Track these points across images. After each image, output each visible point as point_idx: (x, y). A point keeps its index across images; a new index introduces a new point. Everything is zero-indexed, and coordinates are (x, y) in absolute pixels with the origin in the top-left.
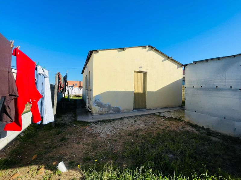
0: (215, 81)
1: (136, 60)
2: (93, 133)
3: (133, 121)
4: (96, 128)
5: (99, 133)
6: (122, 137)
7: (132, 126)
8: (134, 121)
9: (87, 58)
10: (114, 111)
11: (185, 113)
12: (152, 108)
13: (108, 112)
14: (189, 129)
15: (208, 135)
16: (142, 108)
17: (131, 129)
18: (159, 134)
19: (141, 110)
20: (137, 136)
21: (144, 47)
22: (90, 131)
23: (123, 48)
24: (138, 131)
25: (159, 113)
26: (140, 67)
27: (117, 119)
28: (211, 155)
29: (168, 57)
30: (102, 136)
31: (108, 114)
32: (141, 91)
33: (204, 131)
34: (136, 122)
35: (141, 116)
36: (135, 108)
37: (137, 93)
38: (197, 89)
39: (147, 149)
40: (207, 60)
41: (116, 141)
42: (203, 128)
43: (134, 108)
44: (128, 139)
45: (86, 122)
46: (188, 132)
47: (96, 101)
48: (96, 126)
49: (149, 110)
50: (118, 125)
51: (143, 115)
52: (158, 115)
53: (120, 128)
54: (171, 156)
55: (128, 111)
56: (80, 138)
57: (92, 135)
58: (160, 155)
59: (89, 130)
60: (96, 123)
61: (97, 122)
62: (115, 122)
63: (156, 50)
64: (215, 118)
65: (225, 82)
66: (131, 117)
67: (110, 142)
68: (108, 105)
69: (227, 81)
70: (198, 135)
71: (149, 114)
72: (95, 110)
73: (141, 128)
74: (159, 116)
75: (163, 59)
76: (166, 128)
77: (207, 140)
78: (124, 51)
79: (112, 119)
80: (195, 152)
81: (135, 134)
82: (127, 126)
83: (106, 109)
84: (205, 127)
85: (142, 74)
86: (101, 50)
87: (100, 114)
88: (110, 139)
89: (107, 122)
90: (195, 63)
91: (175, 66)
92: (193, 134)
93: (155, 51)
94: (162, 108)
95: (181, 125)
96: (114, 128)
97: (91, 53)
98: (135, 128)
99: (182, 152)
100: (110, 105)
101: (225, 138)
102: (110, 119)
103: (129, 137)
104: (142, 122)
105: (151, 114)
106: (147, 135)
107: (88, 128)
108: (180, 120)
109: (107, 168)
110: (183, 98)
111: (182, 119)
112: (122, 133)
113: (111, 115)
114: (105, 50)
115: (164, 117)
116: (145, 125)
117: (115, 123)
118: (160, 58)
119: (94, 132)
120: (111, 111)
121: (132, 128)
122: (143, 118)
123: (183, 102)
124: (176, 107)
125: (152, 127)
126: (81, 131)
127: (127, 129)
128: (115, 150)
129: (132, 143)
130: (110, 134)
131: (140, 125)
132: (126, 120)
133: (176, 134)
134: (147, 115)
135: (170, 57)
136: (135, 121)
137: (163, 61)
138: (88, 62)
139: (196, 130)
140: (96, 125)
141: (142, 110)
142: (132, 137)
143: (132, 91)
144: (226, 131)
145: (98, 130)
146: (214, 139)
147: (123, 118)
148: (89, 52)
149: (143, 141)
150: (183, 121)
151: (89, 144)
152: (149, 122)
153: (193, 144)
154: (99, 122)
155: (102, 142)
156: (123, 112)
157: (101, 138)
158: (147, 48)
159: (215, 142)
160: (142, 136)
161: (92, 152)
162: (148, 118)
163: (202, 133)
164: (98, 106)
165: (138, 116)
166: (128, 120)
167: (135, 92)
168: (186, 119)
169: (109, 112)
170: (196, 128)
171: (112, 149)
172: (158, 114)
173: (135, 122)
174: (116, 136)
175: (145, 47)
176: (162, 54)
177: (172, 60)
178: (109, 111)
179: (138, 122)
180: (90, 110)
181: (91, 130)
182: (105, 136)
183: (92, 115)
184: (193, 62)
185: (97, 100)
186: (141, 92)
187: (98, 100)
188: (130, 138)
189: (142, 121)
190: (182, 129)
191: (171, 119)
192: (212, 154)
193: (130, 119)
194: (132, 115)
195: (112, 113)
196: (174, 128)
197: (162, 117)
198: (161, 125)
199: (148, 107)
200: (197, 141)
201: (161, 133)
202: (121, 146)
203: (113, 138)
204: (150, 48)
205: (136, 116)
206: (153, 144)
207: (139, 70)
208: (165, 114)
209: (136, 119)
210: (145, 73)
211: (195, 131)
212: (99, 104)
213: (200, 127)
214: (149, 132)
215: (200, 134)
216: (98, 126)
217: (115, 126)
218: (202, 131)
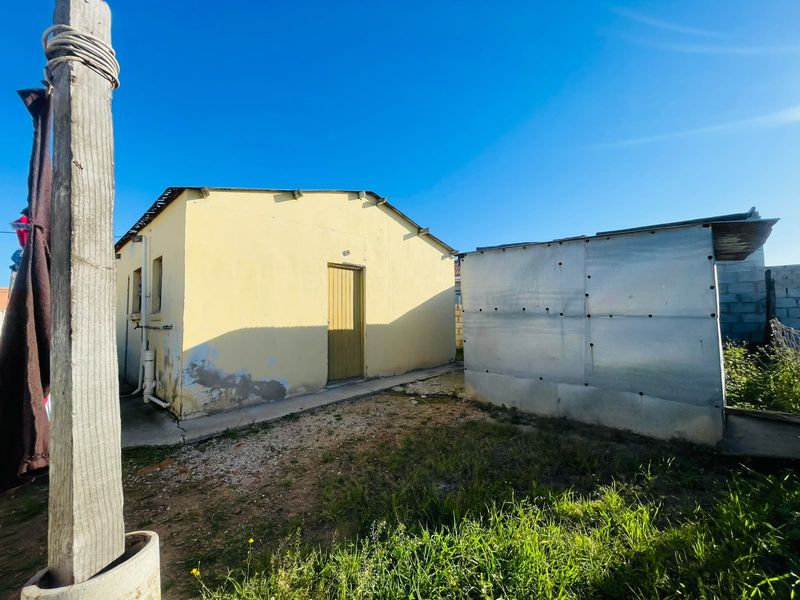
0: (521, 296)
1: (333, 230)
2: (198, 482)
3: (331, 418)
4: (204, 461)
5: (223, 476)
6: (305, 471)
7: (331, 433)
8: (333, 419)
9: (152, 208)
10: (264, 397)
11: (466, 378)
12: (381, 375)
13: (239, 401)
14: (477, 415)
15: (513, 423)
16: (353, 378)
17: (328, 443)
18: (408, 442)
19: (349, 385)
20: (351, 459)
21: (355, 195)
22: (184, 477)
23: (293, 192)
24: (349, 443)
25: (401, 385)
26: (346, 253)
27: (277, 421)
28: (520, 464)
29: (420, 229)
30: (234, 481)
31: (240, 408)
32: (349, 325)
33: (506, 415)
34: (341, 419)
35: (353, 400)
36: (331, 378)
37: (338, 331)
38: (488, 315)
39: (384, 485)
40: (503, 248)
41: (288, 485)
42: (503, 409)
43: (328, 381)
44: (324, 474)
45: (159, 448)
46: (473, 423)
47: (195, 366)
48: (204, 456)
49: (373, 382)
50: (282, 437)
51: (357, 398)
52: (400, 393)
53: (292, 447)
54: (442, 486)
55: (311, 391)
56: (145, 507)
57: (195, 487)
58: (419, 492)
59: (177, 475)
60: (203, 443)
61: (206, 441)
62: (273, 430)
63: (388, 206)
64: (524, 382)
65: (538, 299)
66: (323, 408)
67: (267, 495)
68: (243, 377)
69: (540, 296)
70: (494, 428)
71: (374, 394)
72: (189, 399)
73: (359, 434)
74: (404, 394)
75: (408, 232)
76: (424, 423)
77: (513, 434)
78: (295, 199)
79: (259, 424)
80: (491, 466)
81: (344, 454)
82: (315, 437)
83: (234, 391)
84: (508, 407)
85: (352, 272)
86: (216, 190)
87: (211, 413)
88: (267, 486)
89: (243, 436)
90: (481, 251)
91: (436, 253)
92: (486, 425)
93: (385, 208)
94: (408, 372)
95: (459, 408)
96: (273, 449)
97: (174, 194)
98: (340, 438)
99: (466, 472)
100: (250, 376)
101: (543, 422)
102: (252, 425)
103: (328, 465)
104: (359, 419)
105: (381, 390)
106: (378, 449)
107: (171, 469)
108: (454, 397)
109: (282, 559)
110: (458, 338)
111: (460, 395)
112: (304, 460)
113: (254, 411)
114: (230, 190)
115: (416, 395)
116: (369, 425)
117: (275, 434)
118: (400, 229)
119: (201, 477)
120: (253, 398)
121: (330, 441)
122: (359, 407)
123: (460, 351)
124: (444, 365)
125: (389, 426)
126: (142, 483)
127: (317, 445)
128: (289, 512)
129: (341, 481)
130: (261, 470)
131: (353, 425)
132: (308, 420)
133: (450, 432)
134: (368, 395)
135: (424, 227)
136: (339, 418)
137: (406, 237)
138: (148, 222)
139: (491, 417)
140: (203, 451)
141: (355, 384)
142: (335, 464)
143: (322, 325)
144: (544, 408)
145: (214, 466)
146: (525, 429)
147: (297, 413)
148: (167, 190)
149: (370, 468)
150: (461, 399)
151: (193, 517)
152: (380, 416)
153: (487, 448)
154: (211, 439)
155: (242, 500)
156: (294, 395)
157: (234, 487)
158: (364, 199)
159: (527, 437)
160: (364, 455)
161: (213, 536)
162: (372, 404)
163: (502, 421)
164: (202, 382)
165: (343, 401)
166: (315, 418)
167: (331, 328)
168: (469, 393)
169: (245, 402)
170: (490, 412)
171: (281, 510)
172: (401, 389)
173: (338, 420)
174: (286, 471)
175: (357, 194)
176: (403, 217)
177: (429, 237)
178: (246, 397)
179: (348, 420)
180: (164, 405)
181: (185, 472)
182: (247, 481)
183: (176, 419)
184: (478, 249)
185: (200, 364)
186: (348, 328)
187: (203, 361)
188: (331, 469)
189: (358, 414)
190: (462, 420)
191: (433, 398)
192: (522, 460)
193: (321, 416)
194: (325, 402)
195: (256, 405)
196: (443, 420)
197: (410, 395)
198: (412, 418)
199: (369, 372)
200: (494, 440)
201: (412, 438)
202: (306, 496)
203: (277, 480)
204: (373, 200)
205: (337, 403)
206: (397, 470)
207: (341, 260)
208: (417, 387)
209: (339, 411)
210: (359, 271)
211: (490, 420)
212: (206, 378)
213: (498, 409)
214: (380, 442)
215: (498, 424)
216: (213, 454)
217: (273, 444)
218: (502, 415)
